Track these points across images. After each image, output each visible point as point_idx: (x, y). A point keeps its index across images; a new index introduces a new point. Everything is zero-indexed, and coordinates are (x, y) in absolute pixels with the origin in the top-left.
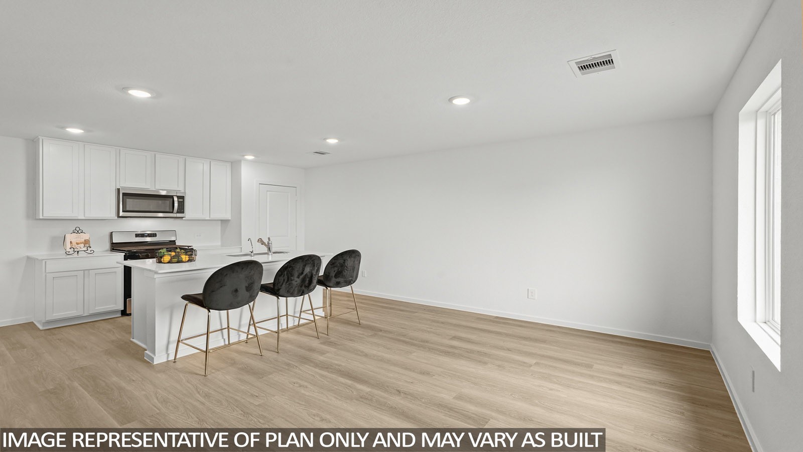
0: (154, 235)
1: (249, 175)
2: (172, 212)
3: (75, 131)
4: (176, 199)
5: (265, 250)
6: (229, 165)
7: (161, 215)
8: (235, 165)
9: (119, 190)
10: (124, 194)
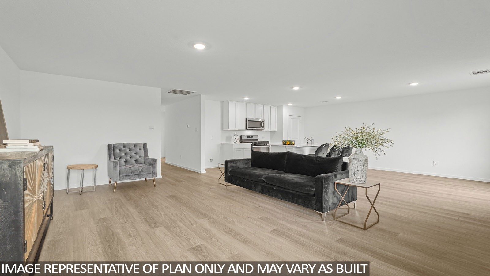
0: (252, 137)
1: (286, 112)
2: (261, 128)
3: (246, 98)
4: (262, 122)
5: (311, 142)
6: (276, 108)
7: (255, 129)
8: (279, 109)
9: (246, 119)
10: (249, 121)
